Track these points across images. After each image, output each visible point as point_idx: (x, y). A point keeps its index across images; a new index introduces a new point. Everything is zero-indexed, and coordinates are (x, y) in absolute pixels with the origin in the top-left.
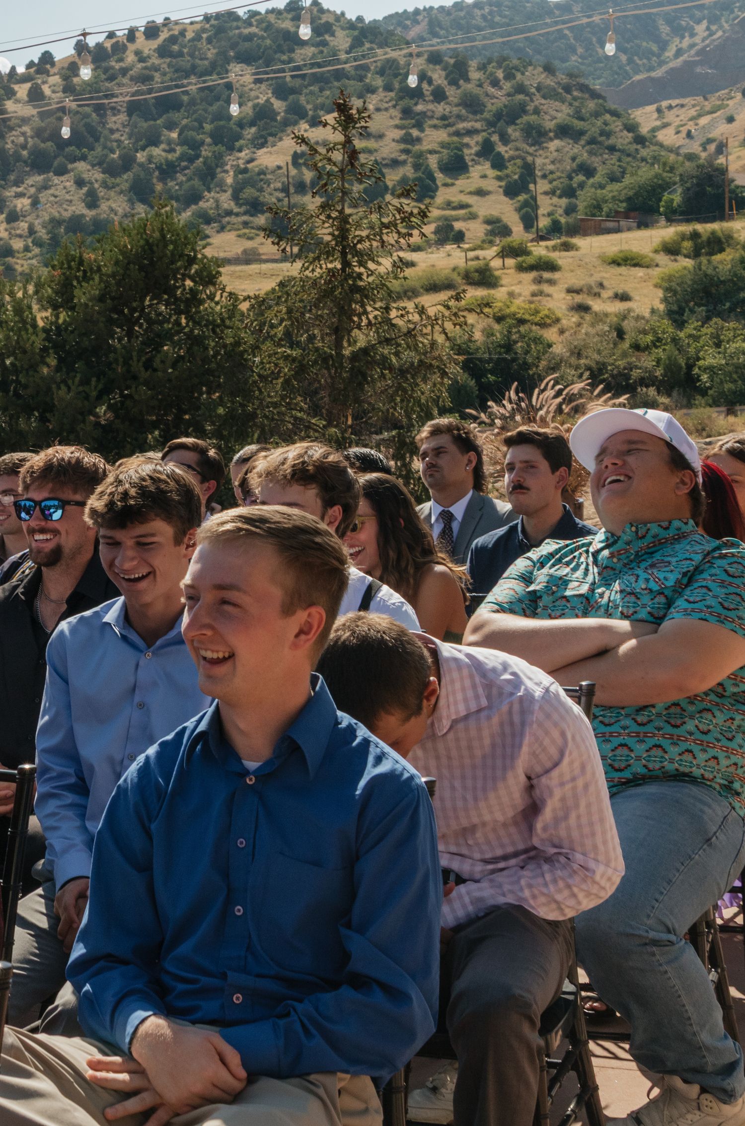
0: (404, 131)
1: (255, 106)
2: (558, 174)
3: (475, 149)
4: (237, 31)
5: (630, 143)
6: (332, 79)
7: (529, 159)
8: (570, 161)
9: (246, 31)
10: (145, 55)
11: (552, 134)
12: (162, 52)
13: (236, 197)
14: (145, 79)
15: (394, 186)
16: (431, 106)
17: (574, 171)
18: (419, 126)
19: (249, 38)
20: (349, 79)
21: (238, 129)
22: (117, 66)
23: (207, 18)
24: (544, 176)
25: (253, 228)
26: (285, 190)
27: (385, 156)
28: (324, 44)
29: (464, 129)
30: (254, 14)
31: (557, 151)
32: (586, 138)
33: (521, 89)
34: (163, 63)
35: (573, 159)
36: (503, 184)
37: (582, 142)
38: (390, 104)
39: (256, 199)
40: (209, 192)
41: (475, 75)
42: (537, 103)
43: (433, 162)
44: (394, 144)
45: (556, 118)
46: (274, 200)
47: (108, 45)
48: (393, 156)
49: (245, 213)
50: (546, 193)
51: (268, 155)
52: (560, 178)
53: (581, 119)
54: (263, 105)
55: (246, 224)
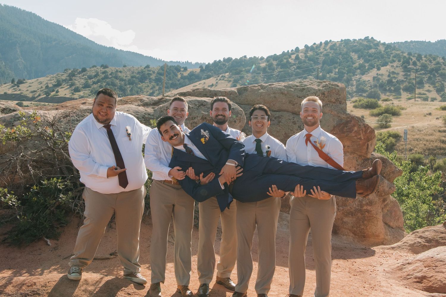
0: (405, 73)
1: (359, 64)
3: (426, 79)
4: (352, 44)
6: (381, 58)
7: (442, 82)
9: (355, 44)
10: (326, 49)
12: (331, 48)
13: (356, 87)
14: (327, 55)
15: (403, 87)
16: (413, 66)
18: (409, 71)
19: (355, 46)
20: (386, 58)
21: (355, 70)
22: (319, 51)
23: (342, 40)
25: (363, 96)
26: (371, 87)
27: (400, 79)
28: (378, 49)
29: (423, 73)
30: (355, 40)
33: (438, 63)
34: (332, 51)
36: (436, 89)
38: (400, 65)
39: (363, 88)
40: (349, 86)
41: (424, 59)
42: (443, 67)
43: (414, 82)
44: (401, 76)
46: (368, 89)
47: (315, 46)
48: (402, 79)
49: (360, 92)
51: (365, 77)
54: (362, 64)
55: (361, 95)
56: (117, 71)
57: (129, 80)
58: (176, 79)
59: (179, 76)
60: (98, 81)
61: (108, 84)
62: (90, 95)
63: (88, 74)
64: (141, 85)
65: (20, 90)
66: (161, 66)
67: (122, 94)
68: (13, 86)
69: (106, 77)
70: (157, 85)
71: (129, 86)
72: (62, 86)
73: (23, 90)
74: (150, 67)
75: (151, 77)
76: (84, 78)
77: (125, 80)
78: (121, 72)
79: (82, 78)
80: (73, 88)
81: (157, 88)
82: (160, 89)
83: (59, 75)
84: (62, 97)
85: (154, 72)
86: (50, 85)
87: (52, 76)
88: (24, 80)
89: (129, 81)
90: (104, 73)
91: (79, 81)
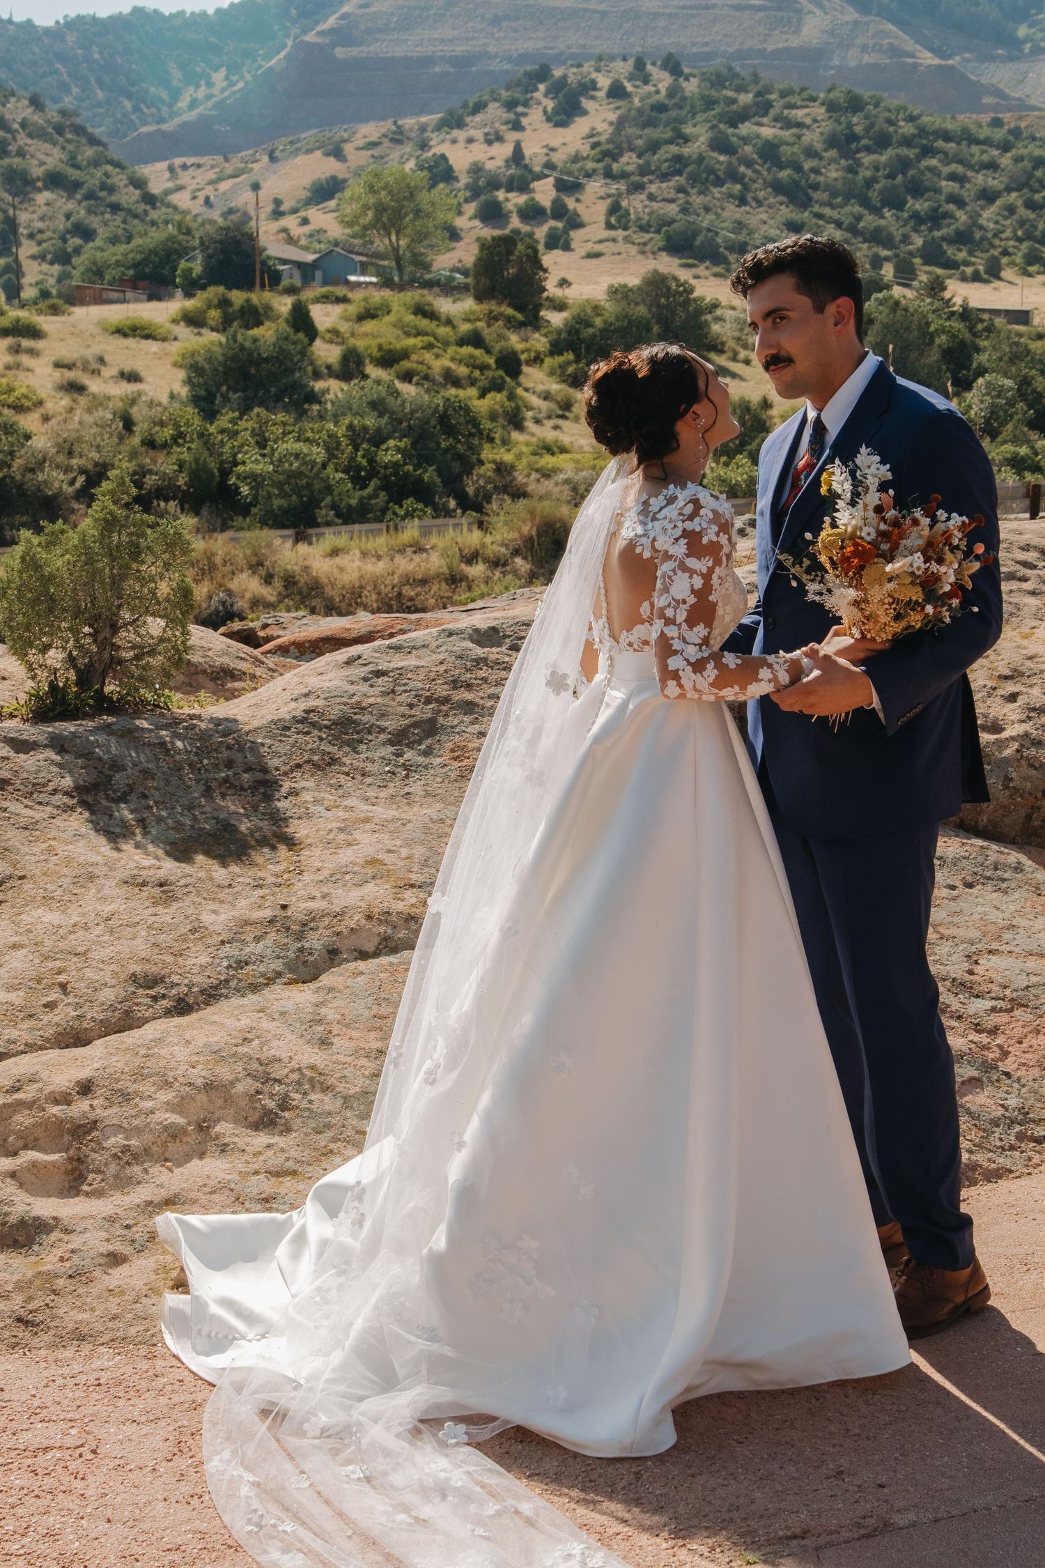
2: (49, 234)
5: (137, 202)
7: (12, 212)
8: (63, 219)
11: (40, 184)
17: (68, 232)
24: (31, 236)
31: (48, 204)
32: (83, 191)
35: (68, 216)
37: (79, 196)
42: (20, 142)
45: (44, 163)
50: (33, 257)
52: (51, 239)
53: (77, 167)
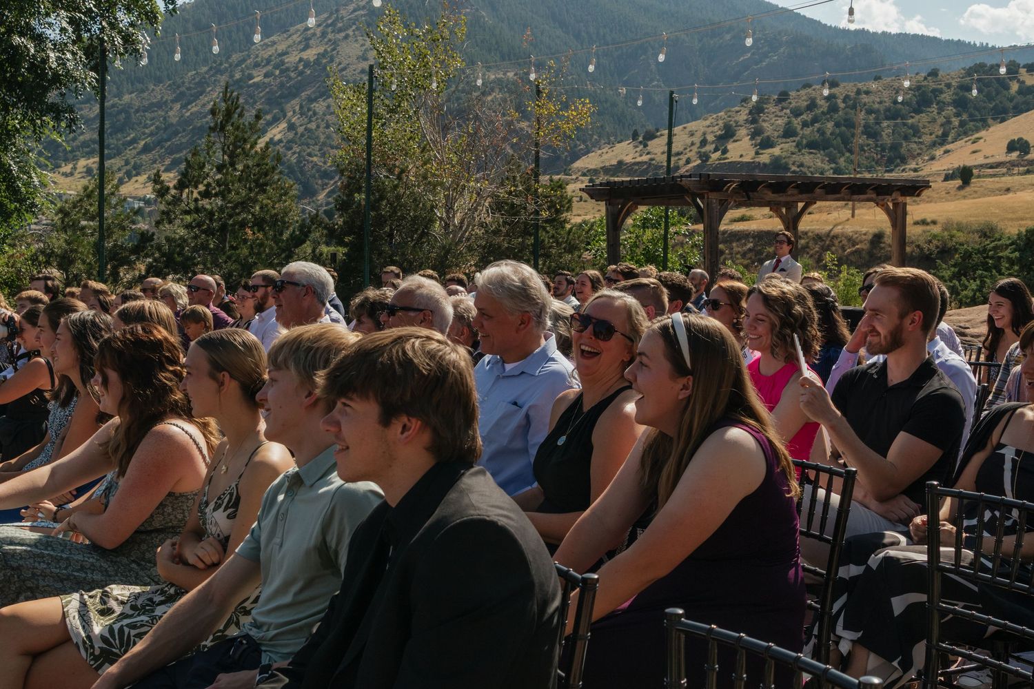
56: (859, 92)
57: (888, 110)
58: (1005, 96)
59: (1015, 87)
60: (815, 120)
61: (837, 125)
62: (793, 154)
63: (794, 104)
64: (917, 117)
65: (648, 153)
66: (967, 67)
67: (868, 145)
68: (636, 147)
69: (833, 109)
70: (958, 115)
71: (885, 124)
72: (735, 138)
73: (655, 152)
74: (941, 73)
75: (943, 96)
76: (782, 114)
77: (876, 112)
78: (867, 93)
79: (780, 114)
80: (759, 139)
81: (955, 121)
82: (962, 124)
83: (729, 114)
84: (735, 162)
85: (949, 86)
86: (710, 138)
87: (714, 116)
88: (657, 130)
89: (888, 113)
90: (830, 98)
91: (773, 123)
